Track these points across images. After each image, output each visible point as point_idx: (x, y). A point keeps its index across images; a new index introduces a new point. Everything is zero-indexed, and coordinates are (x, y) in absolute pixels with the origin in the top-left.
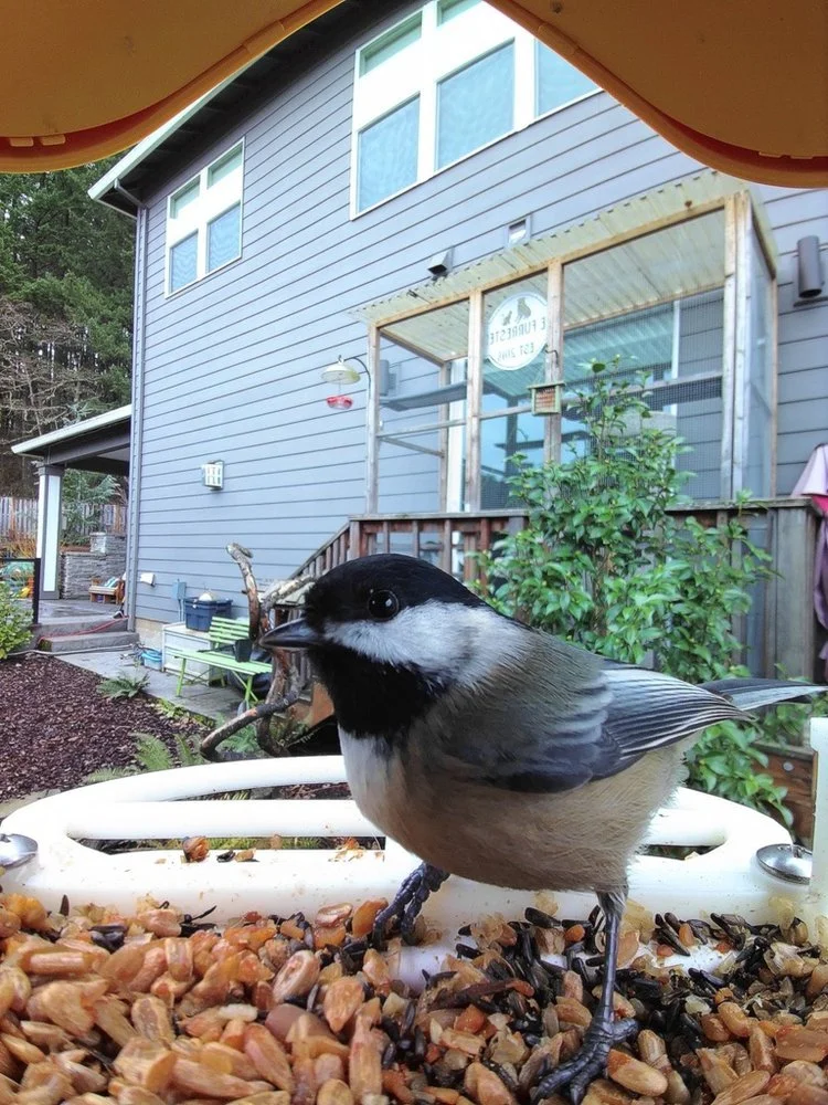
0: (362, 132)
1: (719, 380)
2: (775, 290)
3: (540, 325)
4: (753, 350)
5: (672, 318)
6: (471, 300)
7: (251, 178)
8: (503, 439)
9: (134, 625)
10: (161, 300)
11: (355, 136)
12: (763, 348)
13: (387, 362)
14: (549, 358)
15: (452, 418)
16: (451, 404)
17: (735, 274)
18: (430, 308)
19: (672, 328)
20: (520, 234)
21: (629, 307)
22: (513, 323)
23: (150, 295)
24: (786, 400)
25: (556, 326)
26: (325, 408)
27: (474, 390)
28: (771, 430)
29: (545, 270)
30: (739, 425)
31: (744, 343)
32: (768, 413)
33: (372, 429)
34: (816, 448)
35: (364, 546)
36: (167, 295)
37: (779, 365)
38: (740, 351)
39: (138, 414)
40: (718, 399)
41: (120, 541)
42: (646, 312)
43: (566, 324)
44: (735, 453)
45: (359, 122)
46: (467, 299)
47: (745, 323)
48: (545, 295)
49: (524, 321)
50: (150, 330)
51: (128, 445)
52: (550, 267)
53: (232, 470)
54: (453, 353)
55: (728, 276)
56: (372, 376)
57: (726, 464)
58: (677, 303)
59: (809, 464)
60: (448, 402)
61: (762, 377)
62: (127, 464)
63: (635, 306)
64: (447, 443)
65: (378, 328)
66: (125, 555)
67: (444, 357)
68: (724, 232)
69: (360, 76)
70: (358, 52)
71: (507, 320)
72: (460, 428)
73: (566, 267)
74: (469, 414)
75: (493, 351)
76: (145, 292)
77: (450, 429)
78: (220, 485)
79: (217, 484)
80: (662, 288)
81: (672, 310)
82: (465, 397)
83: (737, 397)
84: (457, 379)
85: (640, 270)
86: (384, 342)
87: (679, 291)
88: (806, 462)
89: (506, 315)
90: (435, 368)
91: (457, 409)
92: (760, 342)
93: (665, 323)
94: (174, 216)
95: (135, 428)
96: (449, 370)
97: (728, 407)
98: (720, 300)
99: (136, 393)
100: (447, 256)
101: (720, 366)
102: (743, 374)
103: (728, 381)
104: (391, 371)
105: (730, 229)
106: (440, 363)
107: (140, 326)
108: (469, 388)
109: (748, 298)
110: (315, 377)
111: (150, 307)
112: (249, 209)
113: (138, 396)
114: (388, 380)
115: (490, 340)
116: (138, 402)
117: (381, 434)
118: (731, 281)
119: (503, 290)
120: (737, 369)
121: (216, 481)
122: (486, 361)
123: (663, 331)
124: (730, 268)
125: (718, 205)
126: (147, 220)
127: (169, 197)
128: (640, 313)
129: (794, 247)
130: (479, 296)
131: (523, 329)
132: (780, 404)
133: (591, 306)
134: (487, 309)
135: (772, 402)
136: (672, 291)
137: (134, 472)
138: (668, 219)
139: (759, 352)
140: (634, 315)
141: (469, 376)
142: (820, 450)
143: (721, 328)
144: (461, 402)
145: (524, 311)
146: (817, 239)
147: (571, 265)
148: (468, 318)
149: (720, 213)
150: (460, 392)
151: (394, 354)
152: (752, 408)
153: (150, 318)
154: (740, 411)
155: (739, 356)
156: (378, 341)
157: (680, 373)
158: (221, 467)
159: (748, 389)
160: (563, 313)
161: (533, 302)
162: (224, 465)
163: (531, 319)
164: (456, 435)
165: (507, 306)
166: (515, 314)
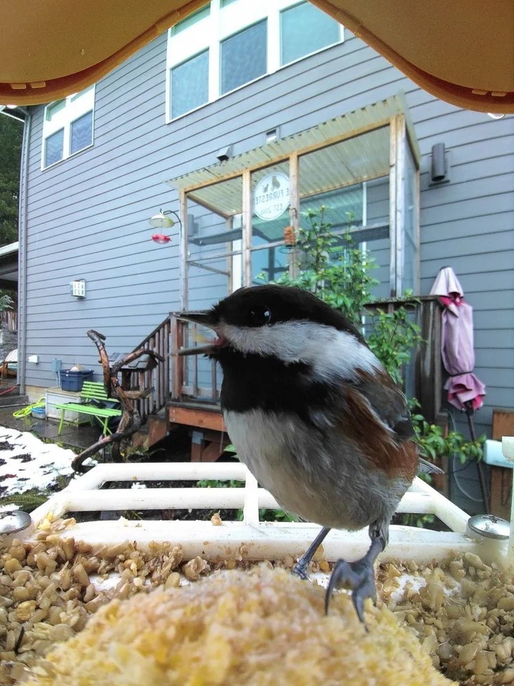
0: (173, 69)
1: (388, 227)
2: (418, 177)
3: (285, 192)
4: (406, 212)
5: (362, 194)
6: (244, 177)
7: (99, 95)
8: (266, 266)
9: (25, 390)
10: (38, 173)
11: (168, 72)
12: (411, 211)
13: (193, 216)
14: (291, 213)
15: (234, 250)
16: (234, 242)
17: (395, 165)
18: (218, 180)
19: (362, 198)
20: (273, 138)
21: (338, 185)
22: (269, 191)
23: (32, 169)
24: (425, 241)
25: (295, 194)
26: (154, 244)
27: (247, 233)
28: (417, 259)
29: (288, 159)
30: (399, 254)
31: (401, 206)
32: (415, 249)
33: (183, 257)
34: (440, 270)
35: (180, 332)
36: (42, 169)
37: (420, 221)
38: (399, 211)
39: (23, 248)
40: (386, 240)
41: (13, 336)
42: (347, 189)
43: (301, 195)
44: (398, 270)
45: (171, 63)
46: (241, 176)
47: (401, 194)
48: (288, 175)
49: (276, 190)
50: (31, 192)
51: (17, 270)
52: (291, 157)
53: (92, 286)
54: (234, 211)
55: (391, 166)
56: (183, 223)
57: (393, 276)
58: (364, 184)
59: (437, 279)
60: (232, 240)
61: (412, 228)
62: (17, 282)
63: (341, 185)
64: (232, 267)
65: (186, 193)
66: (17, 344)
67: (228, 213)
68: (389, 139)
69: (171, 36)
71: (266, 190)
72: (240, 256)
73: (301, 158)
74: (244, 247)
75: (258, 209)
76: (28, 167)
77: (234, 257)
78: (84, 295)
79: (81, 295)
80: (355, 174)
81: (361, 188)
82: (241, 238)
83: (398, 238)
84: (236, 226)
85: (343, 163)
86: (190, 203)
87: (365, 177)
88: (435, 277)
89: (265, 186)
90: (223, 220)
91: (237, 245)
92: (410, 208)
93: (358, 196)
94: (49, 119)
95: (21, 258)
96: (232, 222)
97: (393, 243)
98: (387, 183)
100: (228, 150)
101: (388, 220)
102: (400, 224)
103: (392, 228)
104: (195, 221)
105: (393, 138)
106: (226, 217)
107: (24, 190)
108: (244, 231)
109: (403, 179)
110: (146, 225)
111: (31, 177)
112: (98, 114)
113: (23, 236)
114: (193, 226)
115: (256, 202)
116: (23, 240)
117: (189, 260)
118: (393, 169)
119: (263, 171)
120: (397, 222)
121: (81, 292)
122: (254, 216)
123: (357, 201)
124: (393, 162)
125: (387, 122)
126: (31, 123)
127: (46, 108)
128: (344, 189)
129: (430, 151)
130: (248, 174)
131: (275, 195)
132: (421, 244)
133: (315, 183)
134: (253, 183)
135: (417, 242)
136: (361, 177)
137: (21, 288)
138: (358, 130)
139: (409, 213)
140: (340, 190)
141: (244, 224)
142: (443, 271)
143: (388, 199)
144: (239, 241)
145: (276, 184)
146: (444, 145)
147: (303, 157)
148: (242, 189)
149: (387, 128)
150: (238, 234)
151: (198, 211)
152: (406, 246)
153: (31, 184)
154: (399, 245)
155: (399, 214)
156: (186, 201)
157: (367, 224)
158: (84, 284)
159: (404, 233)
160: (300, 187)
161: (281, 179)
162: (86, 282)
163: (280, 188)
164: (237, 260)
165: (266, 181)
166: (270, 186)
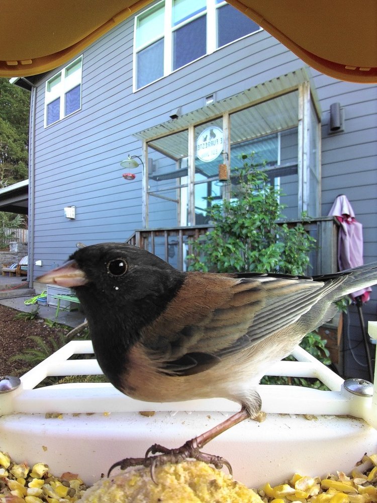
0: (138, 53)
1: (297, 166)
2: (320, 127)
3: (220, 141)
4: (310, 154)
5: (277, 141)
6: (189, 130)
7: (85, 73)
8: (205, 195)
9: (33, 285)
10: (42, 130)
11: (135, 57)
12: (315, 153)
13: (152, 159)
14: (225, 156)
15: (182, 184)
16: (182, 178)
17: (302, 120)
18: (170, 133)
19: (277, 145)
20: (211, 101)
21: (259, 135)
22: (208, 140)
23: (37, 127)
24: (325, 176)
25: (227, 142)
26: (124, 180)
27: (191, 171)
28: (319, 188)
29: (222, 117)
30: (305, 186)
31: (307, 149)
32: (318, 182)
33: (145, 189)
34: (337, 197)
35: (142, 243)
36: (45, 127)
37: (322, 161)
38: (305, 153)
39: (32, 183)
40: (295, 175)
41: (25, 246)
42: (266, 137)
43: (232, 142)
44: (304, 198)
45: (136, 49)
46: (187, 129)
47: (307, 141)
48: (222, 128)
49: (213, 139)
50: (37, 144)
51: (27, 199)
52: (224, 115)
53: (80, 210)
54: (182, 155)
55: (300, 120)
56: (145, 165)
57: (300, 202)
58: (279, 133)
59: (334, 204)
60: (180, 177)
61: (315, 166)
62: (27, 208)
63: (262, 135)
64: (180, 196)
65: (147, 143)
66: (27, 253)
67: (178, 157)
68: (298, 100)
69: (137, 28)
70: (136, 17)
71: (205, 139)
72: (186, 188)
73: (231, 115)
74: (189, 182)
75: (200, 154)
76: (35, 125)
77: (182, 189)
78: (74, 217)
79: (72, 217)
80: (272, 126)
81: (277, 137)
82: (187, 175)
83: (304, 174)
84: (183, 166)
85: (263, 118)
86: (150, 150)
87: (279, 128)
88: (333, 203)
89: (205, 137)
90: (173, 161)
91: (184, 180)
92: (314, 151)
93: (274, 143)
94: (49, 90)
95: (31, 191)
96: (180, 163)
97: (300, 177)
98: (296, 133)
99: (31, 174)
100: (178, 110)
101: (297, 161)
102: (306, 163)
103: (300, 166)
104: (154, 163)
105: (301, 99)
106: (176, 160)
107: (32, 142)
108: (189, 170)
109: (308, 130)
110: (118, 166)
111: (37, 132)
112: (85, 86)
113: (32, 175)
114: (153, 167)
115: (198, 148)
116: (32, 178)
117: (149, 191)
118: (301, 123)
119: (203, 125)
120: (304, 162)
121: (72, 215)
122: (197, 159)
123: (274, 146)
124: (301, 117)
125: (296, 88)
126: (36, 93)
127: (47, 82)
128: (263, 138)
129: (329, 108)
130: (192, 128)
131: (212, 144)
132: (322, 178)
133: (242, 134)
134: (196, 134)
135: (319, 177)
136: (276, 128)
137: (30, 212)
138: (274, 94)
139: (313, 156)
140: (261, 139)
141: (189, 165)
142: (338, 198)
143: (297, 145)
144: (186, 177)
145: (213, 135)
146: (339, 104)
147: (233, 115)
148: (188, 139)
149: (296, 92)
150: (185, 172)
151: (156, 155)
152: (310, 180)
153: (37, 138)
154: (305, 180)
155: (305, 156)
156: (147, 149)
157: (281, 163)
158: (74, 209)
159: (309, 169)
160: (230, 136)
161: (216, 131)
162: (76, 208)
163: (216, 139)
164: (185, 193)
165: (206, 133)
166: (209, 137)
